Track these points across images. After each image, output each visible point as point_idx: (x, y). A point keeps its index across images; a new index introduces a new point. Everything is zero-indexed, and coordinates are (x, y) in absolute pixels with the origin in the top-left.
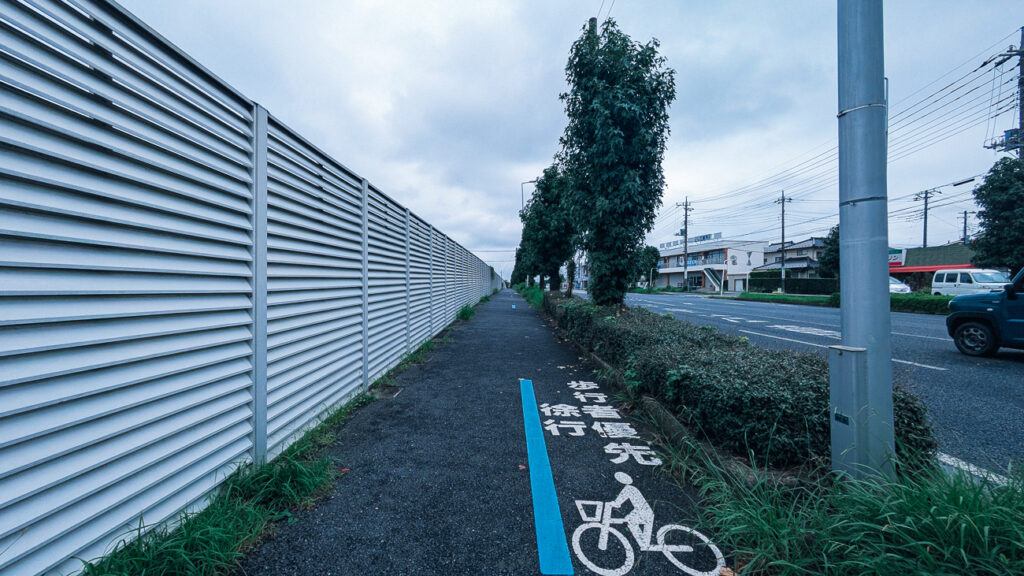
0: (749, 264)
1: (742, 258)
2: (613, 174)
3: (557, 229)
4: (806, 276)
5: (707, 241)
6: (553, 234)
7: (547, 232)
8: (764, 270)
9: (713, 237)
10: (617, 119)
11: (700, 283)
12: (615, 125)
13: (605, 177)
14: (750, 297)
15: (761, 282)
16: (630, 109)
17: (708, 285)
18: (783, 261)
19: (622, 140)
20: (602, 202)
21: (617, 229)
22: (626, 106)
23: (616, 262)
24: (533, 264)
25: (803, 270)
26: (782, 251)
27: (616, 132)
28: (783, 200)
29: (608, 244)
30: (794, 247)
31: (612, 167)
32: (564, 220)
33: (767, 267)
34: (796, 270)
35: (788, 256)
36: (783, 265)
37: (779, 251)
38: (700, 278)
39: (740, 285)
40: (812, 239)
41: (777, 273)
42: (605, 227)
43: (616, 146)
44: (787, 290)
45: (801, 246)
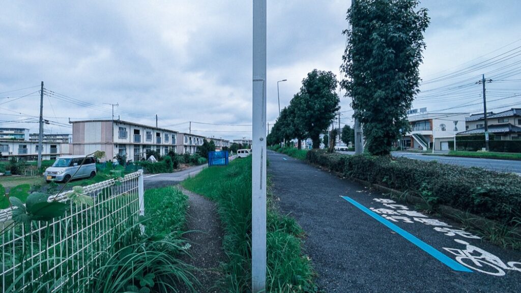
0: (456, 129)
1: (450, 126)
2: (386, 75)
3: (319, 110)
4: (508, 139)
5: (414, 114)
6: (317, 113)
7: (312, 112)
8: (468, 134)
9: (419, 111)
10: (390, 43)
11: (409, 145)
12: (389, 46)
13: (379, 77)
14: (459, 154)
15: (466, 143)
16: (399, 36)
17: (416, 146)
18: (486, 128)
19: (393, 55)
20: (380, 93)
21: (389, 108)
22: (396, 35)
23: (388, 129)
24: (293, 132)
25: (506, 134)
26: (485, 119)
27: (390, 51)
28: (484, 81)
29: (382, 118)
30: (495, 116)
31: (386, 71)
32: (324, 104)
33: (470, 132)
34: (499, 134)
35: (489, 123)
36: (486, 130)
37: (480, 120)
38: (410, 141)
39: (445, 147)
40: (512, 110)
41: (482, 137)
42: (380, 108)
43: (389, 59)
44: (491, 149)
45: (501, 115)
